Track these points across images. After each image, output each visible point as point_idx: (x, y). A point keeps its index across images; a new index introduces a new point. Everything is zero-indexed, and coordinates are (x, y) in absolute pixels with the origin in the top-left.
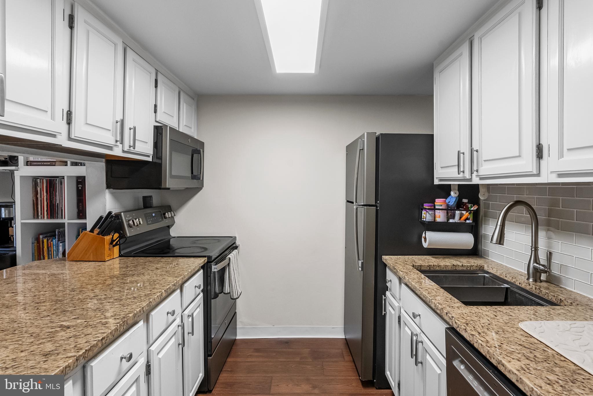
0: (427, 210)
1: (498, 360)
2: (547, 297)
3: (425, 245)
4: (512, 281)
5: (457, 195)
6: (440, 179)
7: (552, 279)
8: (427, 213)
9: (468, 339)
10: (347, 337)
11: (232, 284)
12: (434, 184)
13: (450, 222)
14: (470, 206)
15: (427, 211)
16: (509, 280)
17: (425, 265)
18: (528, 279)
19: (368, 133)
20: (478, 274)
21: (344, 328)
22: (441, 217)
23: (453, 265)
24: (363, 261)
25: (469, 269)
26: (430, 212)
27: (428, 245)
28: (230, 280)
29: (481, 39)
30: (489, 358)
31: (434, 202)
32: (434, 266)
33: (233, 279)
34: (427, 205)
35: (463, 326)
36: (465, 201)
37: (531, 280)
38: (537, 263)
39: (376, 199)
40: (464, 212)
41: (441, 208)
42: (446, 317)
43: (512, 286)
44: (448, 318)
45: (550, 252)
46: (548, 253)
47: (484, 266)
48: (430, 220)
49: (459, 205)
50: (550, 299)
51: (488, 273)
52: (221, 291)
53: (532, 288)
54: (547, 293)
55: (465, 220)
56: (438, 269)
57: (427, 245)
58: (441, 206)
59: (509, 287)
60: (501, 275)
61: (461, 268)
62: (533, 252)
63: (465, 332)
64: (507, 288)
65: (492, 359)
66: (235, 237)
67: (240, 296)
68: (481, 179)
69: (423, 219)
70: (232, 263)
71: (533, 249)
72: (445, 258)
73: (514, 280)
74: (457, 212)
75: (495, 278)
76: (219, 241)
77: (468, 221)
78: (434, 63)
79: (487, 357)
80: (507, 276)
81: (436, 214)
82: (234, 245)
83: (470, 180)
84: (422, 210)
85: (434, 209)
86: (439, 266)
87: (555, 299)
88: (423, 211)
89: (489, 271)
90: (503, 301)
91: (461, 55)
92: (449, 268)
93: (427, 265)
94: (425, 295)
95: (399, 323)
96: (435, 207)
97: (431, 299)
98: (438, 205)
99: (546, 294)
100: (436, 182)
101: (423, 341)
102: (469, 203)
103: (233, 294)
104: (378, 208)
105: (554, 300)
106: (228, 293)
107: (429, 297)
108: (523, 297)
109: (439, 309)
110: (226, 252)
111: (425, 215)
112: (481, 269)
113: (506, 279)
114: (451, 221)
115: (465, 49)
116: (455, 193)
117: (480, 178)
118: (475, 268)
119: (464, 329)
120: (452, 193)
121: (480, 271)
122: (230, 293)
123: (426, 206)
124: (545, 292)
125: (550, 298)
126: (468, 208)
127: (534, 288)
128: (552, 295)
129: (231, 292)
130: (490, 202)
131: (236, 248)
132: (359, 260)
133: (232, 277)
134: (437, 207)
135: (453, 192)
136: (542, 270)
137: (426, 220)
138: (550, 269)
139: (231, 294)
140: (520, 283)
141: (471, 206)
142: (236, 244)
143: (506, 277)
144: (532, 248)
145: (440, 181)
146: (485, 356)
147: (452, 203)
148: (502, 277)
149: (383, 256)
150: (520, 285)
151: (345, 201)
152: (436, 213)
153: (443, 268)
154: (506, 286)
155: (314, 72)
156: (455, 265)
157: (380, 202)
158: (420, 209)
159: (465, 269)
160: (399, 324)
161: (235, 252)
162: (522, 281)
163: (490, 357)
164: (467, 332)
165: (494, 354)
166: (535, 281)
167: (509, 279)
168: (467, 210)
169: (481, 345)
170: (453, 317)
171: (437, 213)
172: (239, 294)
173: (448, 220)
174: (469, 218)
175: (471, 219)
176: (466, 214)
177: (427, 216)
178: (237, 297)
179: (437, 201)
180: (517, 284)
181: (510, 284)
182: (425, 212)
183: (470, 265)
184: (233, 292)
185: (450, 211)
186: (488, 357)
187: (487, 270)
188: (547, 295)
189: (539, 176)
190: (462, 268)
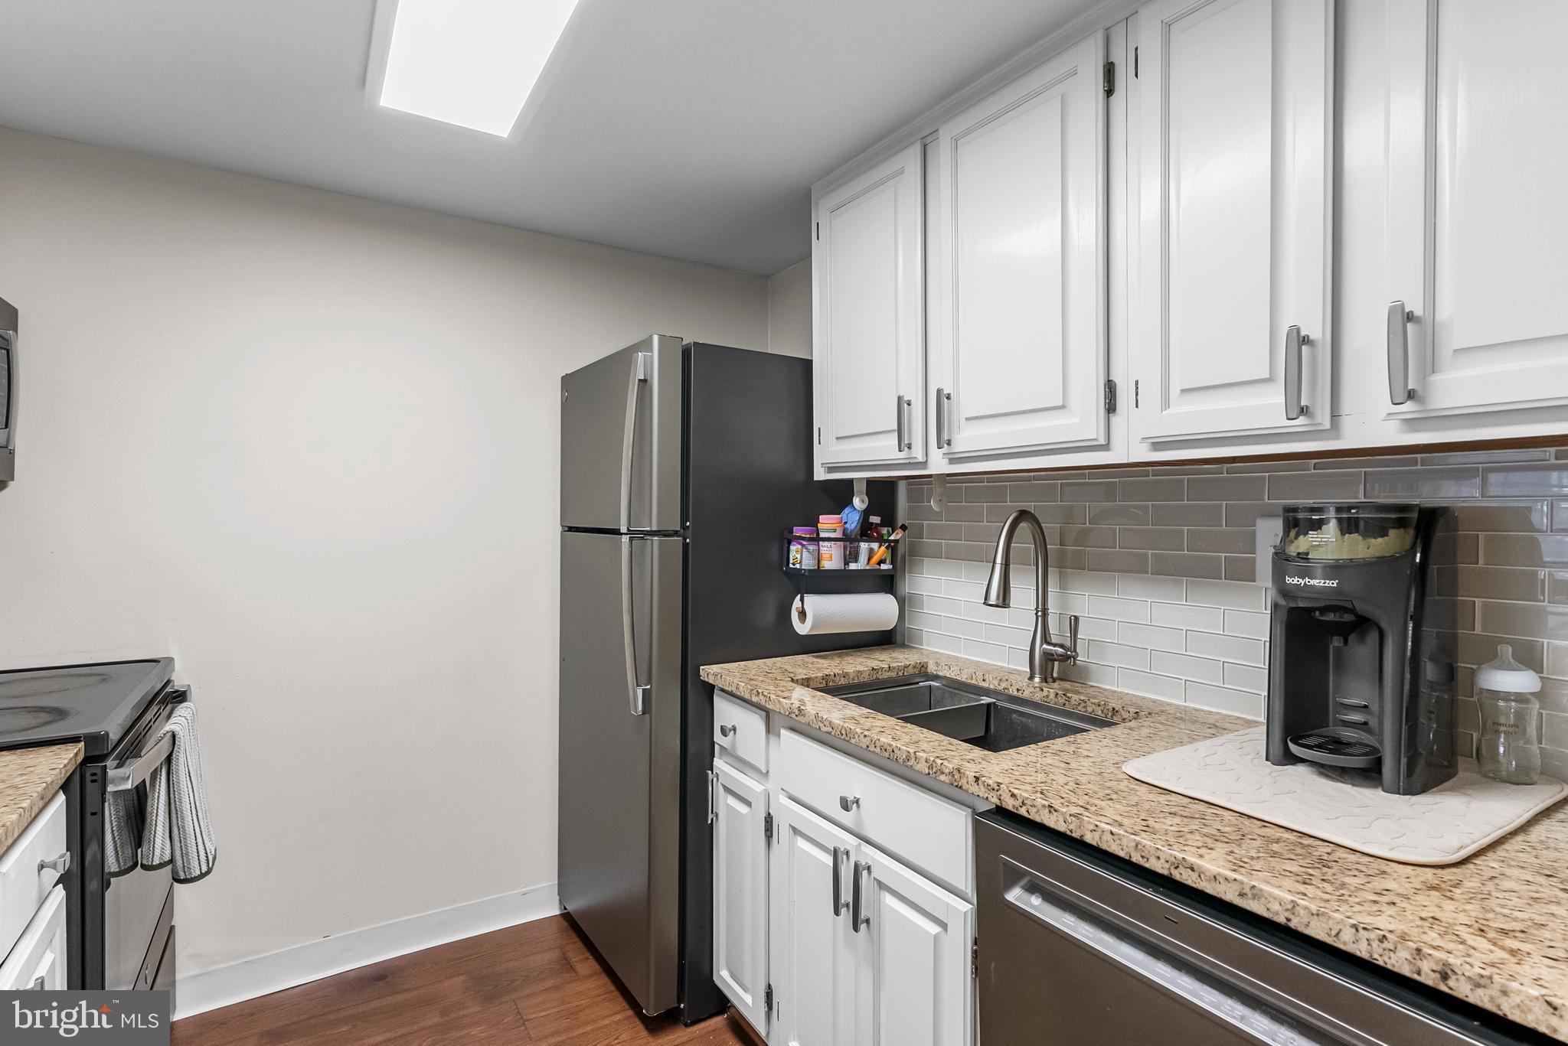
0: (804, 543)
1: (1173, 859)
2: (1084, 710)
3: (802, 629)
4: (1000, 688)
5: (864, 506)
6: (829, 468)
7: (1069, 673)
8: (804, 550)
9: (1062, 827)
10: (570, 908)
11: (182, 829)
12: (815, 479)
13: (850, 568)
14: (884, 531)
15: (803, 545)
16: (992, 687)
17: (817, 677)
18: (1031, 678)
19: (662, 337)
20: (918, 683)
21: (559, 884)
22: (832, 558)
23: (873, 669)
24: (649, 687)
25: (901, 674)
26: (811, 548)
27: (811, 629)
28: (174, 816)
29: (956, 141)
30: (1141, 859)
31: (814, 523)
32: (835, 675)
33: (186, 806)
34: (804, 530)
35: (1039, 800)
36: (875, 519)
37: (1037, 680)
38: (1049, 644)
39: (684, 517)
40: (875, 546)
41: (832, 535)
42: (976, 786)
43: (999, 698)
44: (983, 789)
45: (1075, 616)
46: (1073, 618)
47: (927, 663)
48: (810, 566)
49: (866, 531)
50: (1090, 713)
51: (936, 677)
52: (130, 864)
53: (1047, 696)
54: (1083, 700)
55: (879, 563)
56: (843, 682)
57: (809, 628)
58: (835, 531)
59: (994, 703)
60: (972, 678)
61: (886, 675)
62: (1040, 619)
63: (1050, 812)
64: (989, 705)
65: (1153, 860)
66: (171, 660)
67: (213, 864)
68: (953, 461)
69: (794, 564)
70: (182, 751)
71: (1040, 614)
72: (847, 654)
73: (1003, 685)
74: (864, 546)
75: (956, 686)
76: (104, 679)
77: (883, 567)
78: (812, 187)
79: (1134, 860)
80: (986, 677)
81: (821, 552)
82: (169, 689)
83: (924, 465)
84: (789, 543)
85: (817, 539)
86: (845, 675)
87: (1102, 711)
88: (794, 545)
89: (940, 674)
90: (983, 734)
91: (901, 172)
92: (865, 678)
93: (820, 675)
94: (890, 745)
95: (769, 833)
96: (818, 534)
97: (915, 752)
98: (827, 530)
99: (1080, 704)
100: (820, 474)
101: (870, 863)
102: (882, 524)
103: (189, 863)
104: (688, 540)
105: (1100, 713)
106: (161, 865)
107: (903, 748)
108: (1029, 718)
109: (947, 771)
110: (149, 716)
111: (798, 556)
112: (923, 672)
113: (985, 685)
114: (853, 566)
115: (911, 159)
116: (863, 501)
117: (950, 459)
118: (911, 671)
119: (1044, 806)
120: (856, 501)
121: (921, 676)
122: (172, 861)
123: (798, 531)
124: (1078, 700)
125: (1090, 710)
126: (882, 536)
127: (1052, 696)
128: (1094, 704)
129: (178, 857)
130: (925, 522)
131: (180, 697)
132: (638, 685)
133: (185, 800)
134: (822, 535)
135: (858, 499)
136: (1061, 655)
137: (801, 566)
138: (1075, 651)
139: (179, 863)
140: (1018, 690)
141: (888, 531)
142: (173, 686)
143: (984, 680)
144: (1037, 612)
145: (829, 472)
146: (1127, 858)
147: (853, 526)
148: (974, 682)
149: (702, 667)
150: (1020, 694)
151: (559, 529)
152: (821, 548)
153: (853, 679)
154: (986, 700)
155: (506, 136)
156: (875, 670)
157: (693, 523)
158: (786, 541)
159: (893, 674)
160: (766, 836)
161: (183, 711)
162: (1024, 684)
163: (1143, 857)
164: (1056, 811)
165: (1158, 848)
166: (1045, 680)
167: (991, 684)
168: (881, 540)
169: (1112, 833)
170: (999, 784)
171: (825, 549)
172: (211, 858)
173: (846, 563)
174: (885, 560)
175: (888, 562)
176: (881, 551)
177: (800, 557)
178: (204, 869)
179: (823, 519)
180: (1011, 692)
181: (993, 696)
182: (800, 547)
183: (903, 664)
184: (185, 854)
185: (850, 541)
186: (1136, 858)
187: (935, 673)
188: (1083, 704)
189: (1108, 450)
190: (888, 674)
